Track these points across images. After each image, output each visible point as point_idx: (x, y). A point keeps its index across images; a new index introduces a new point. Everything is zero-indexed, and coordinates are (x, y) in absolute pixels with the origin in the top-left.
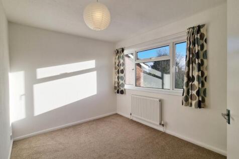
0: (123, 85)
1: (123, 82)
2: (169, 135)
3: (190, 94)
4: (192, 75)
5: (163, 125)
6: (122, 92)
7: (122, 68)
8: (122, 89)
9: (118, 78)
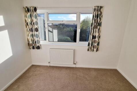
0: (39, 42)
1: (38, 39)
2: (79, 68)
3: (93, 45)
4: (95, 35)
5: (75, 64)
6: (38, 48)
7: (36, 26)
8: (37, 45)
9: (32, 35)
